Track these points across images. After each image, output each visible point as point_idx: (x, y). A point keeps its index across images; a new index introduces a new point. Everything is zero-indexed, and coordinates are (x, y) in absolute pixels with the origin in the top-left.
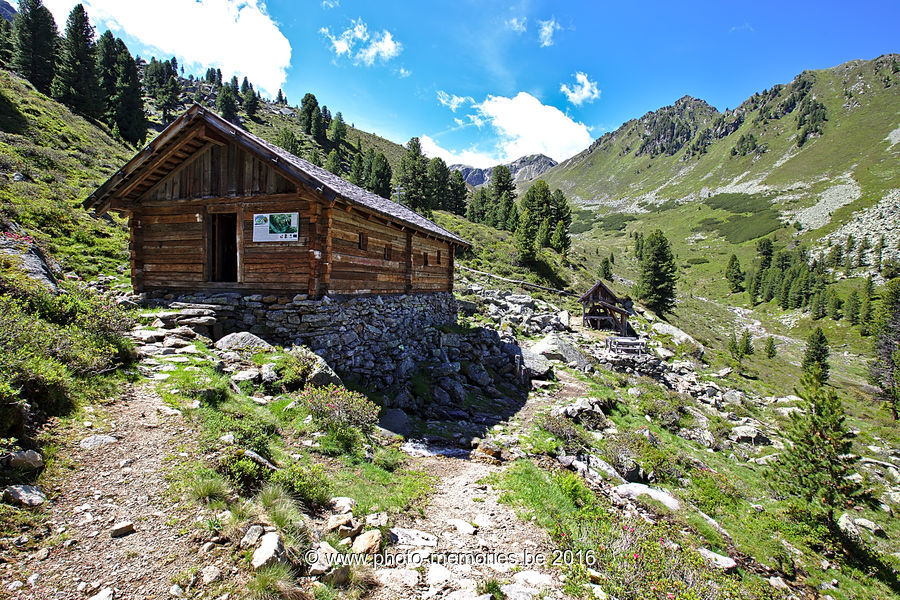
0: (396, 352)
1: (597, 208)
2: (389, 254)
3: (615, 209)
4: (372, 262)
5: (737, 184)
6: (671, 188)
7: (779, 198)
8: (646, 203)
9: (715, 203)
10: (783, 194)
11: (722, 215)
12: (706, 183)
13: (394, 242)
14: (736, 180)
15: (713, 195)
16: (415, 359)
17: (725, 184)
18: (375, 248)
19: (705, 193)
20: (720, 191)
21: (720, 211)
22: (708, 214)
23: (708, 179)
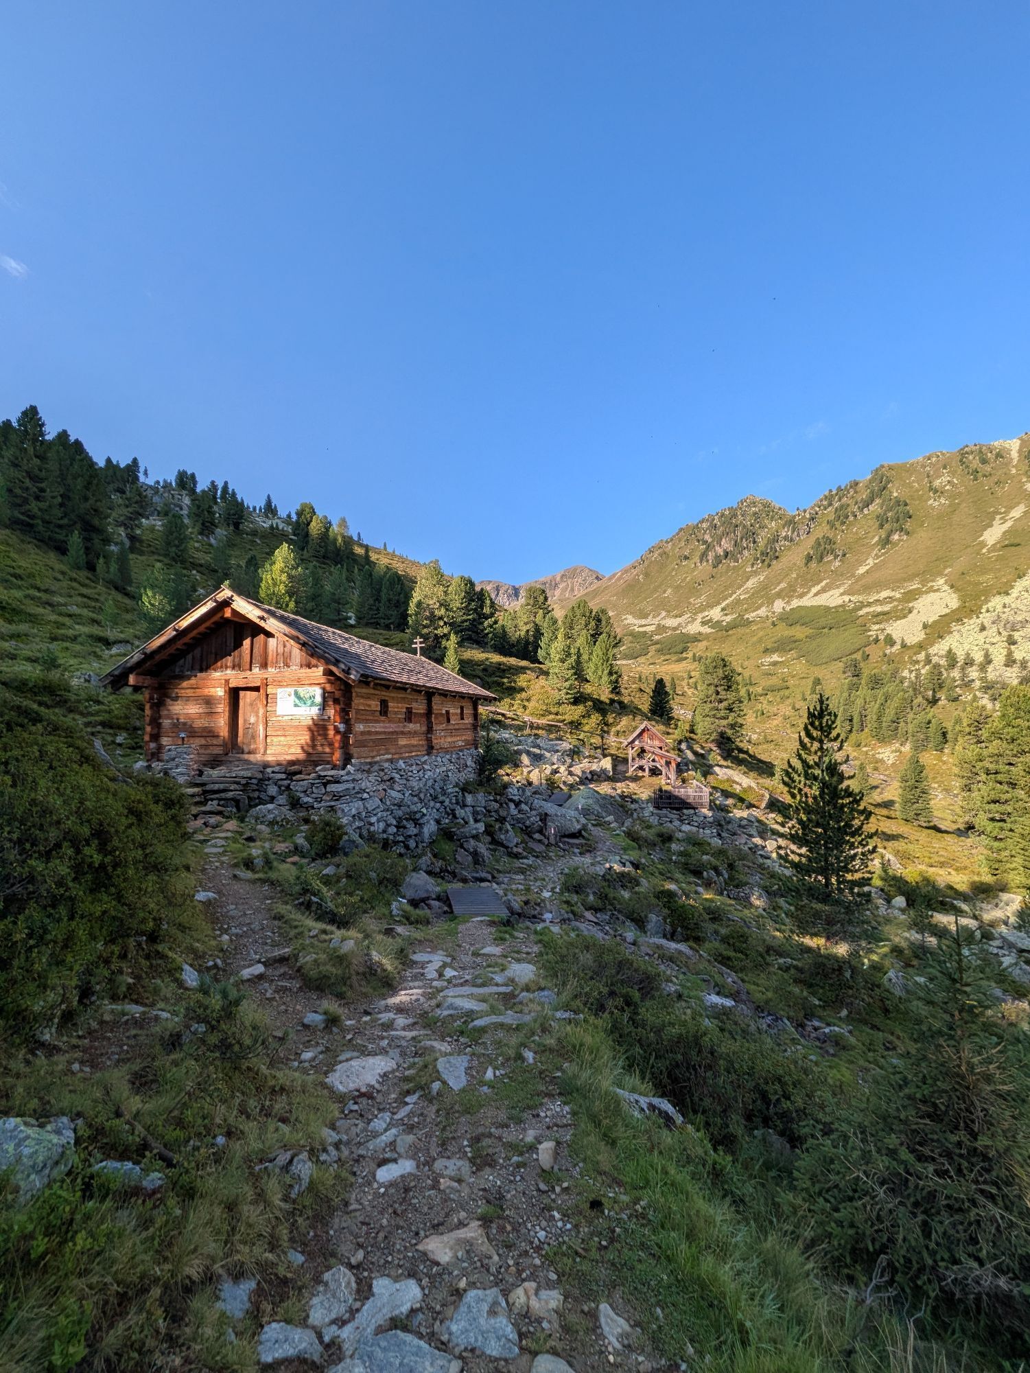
0: (418, 816)
1: (652, 628)
2: (409, 716)
3: (675, 629)
4: (392, 727)
5: (816, 595)
6: (738, 602)
7: (865, 610)
8: (710, 621)
9: (789, 619)
10: (869, 604)
11: (799, 632)
12: (779, 595)
13: (414, 705)
14: (814, 590)
15: (788, 609)
16: (438, 822)
17: (801, 596)
18: (396, 713)
19: (779, 605)
20: (795, 603)
21: (798, 627)
22: (784, 631)
23: (782, 590)
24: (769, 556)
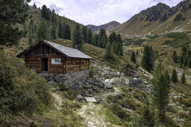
1: (133, 38)
2: (76, 63)
3: (138, 38)
5: (176, 29)
6: (155, 31)
7: (189, 34)
8: (148, 36)
9: (169, 36)
10: (190, 32)
11: (171, 39)
12: (167, 29)
13: (77, 61)
15: (169, 33)
16: (82, 85)
17: (172, 30)
19: (166, 32)
20: (171, 32)
21: (171, 38)
22: (167, 39)
23: (167, 28)
24: (164, 19)
